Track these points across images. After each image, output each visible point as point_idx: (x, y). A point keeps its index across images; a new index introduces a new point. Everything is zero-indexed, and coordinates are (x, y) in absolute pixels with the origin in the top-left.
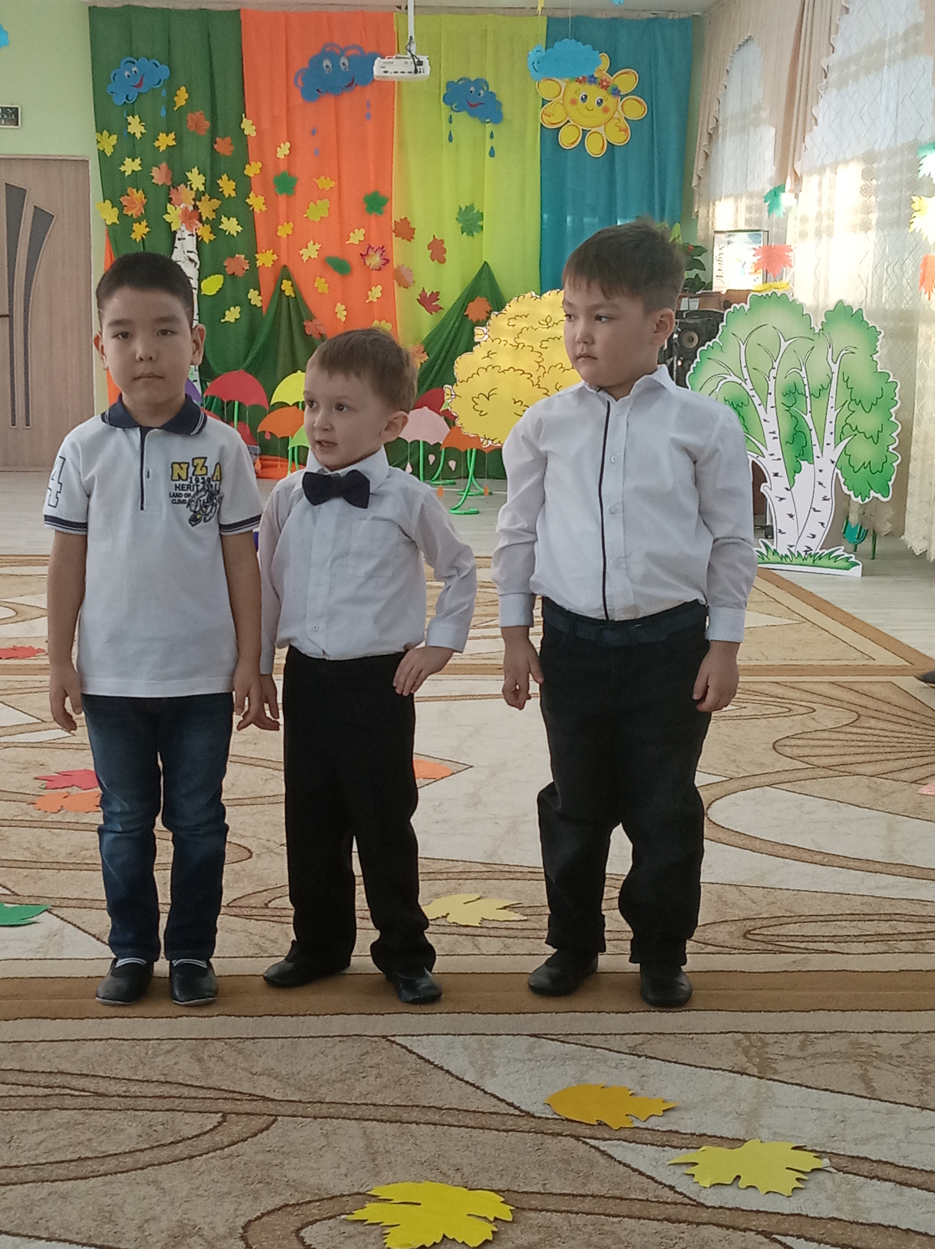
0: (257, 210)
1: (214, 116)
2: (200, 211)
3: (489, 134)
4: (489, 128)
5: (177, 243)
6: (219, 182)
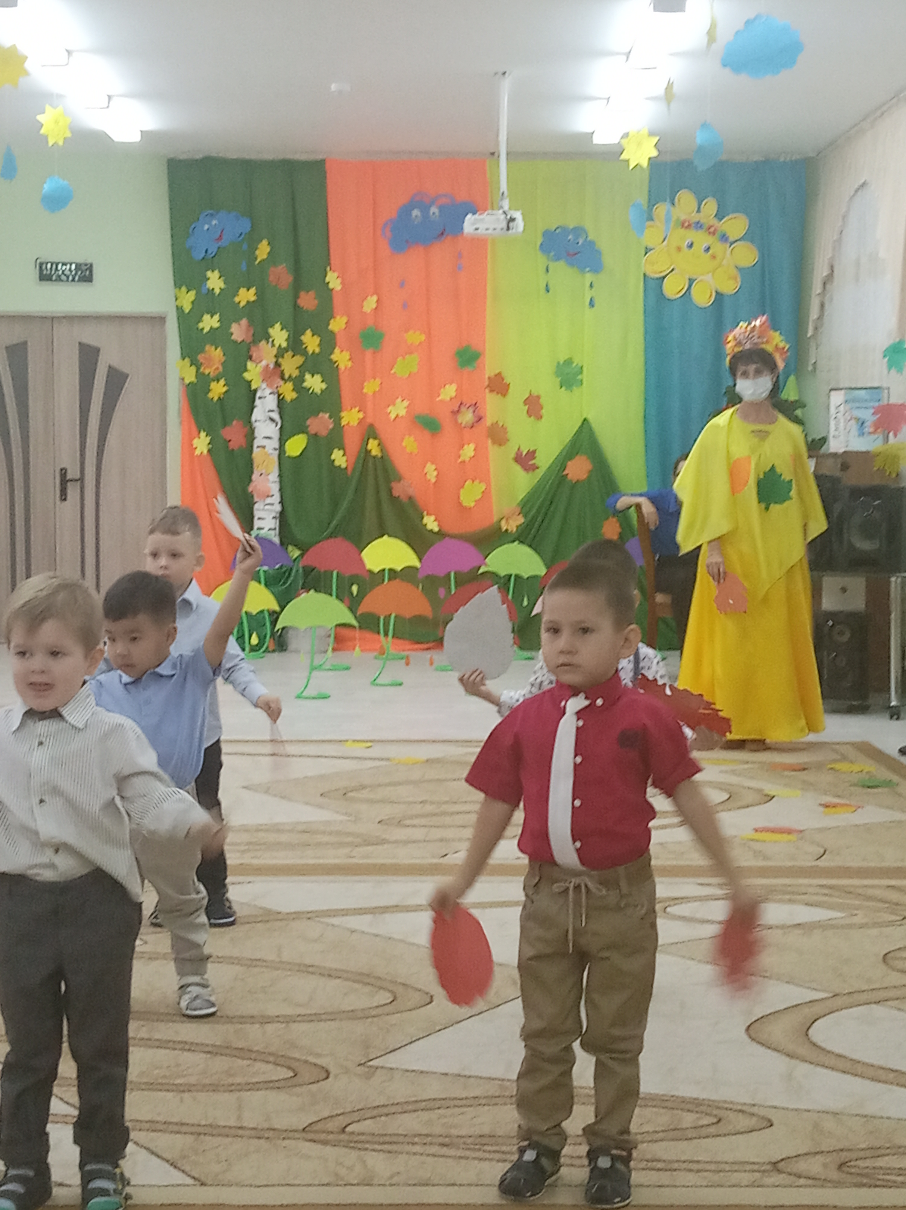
0: (342, 367)
1: (297, 270)
2: (282, 368)
3: (588, 284)
4: (589, 277)
5: (258, 402)
6: (303, 338)
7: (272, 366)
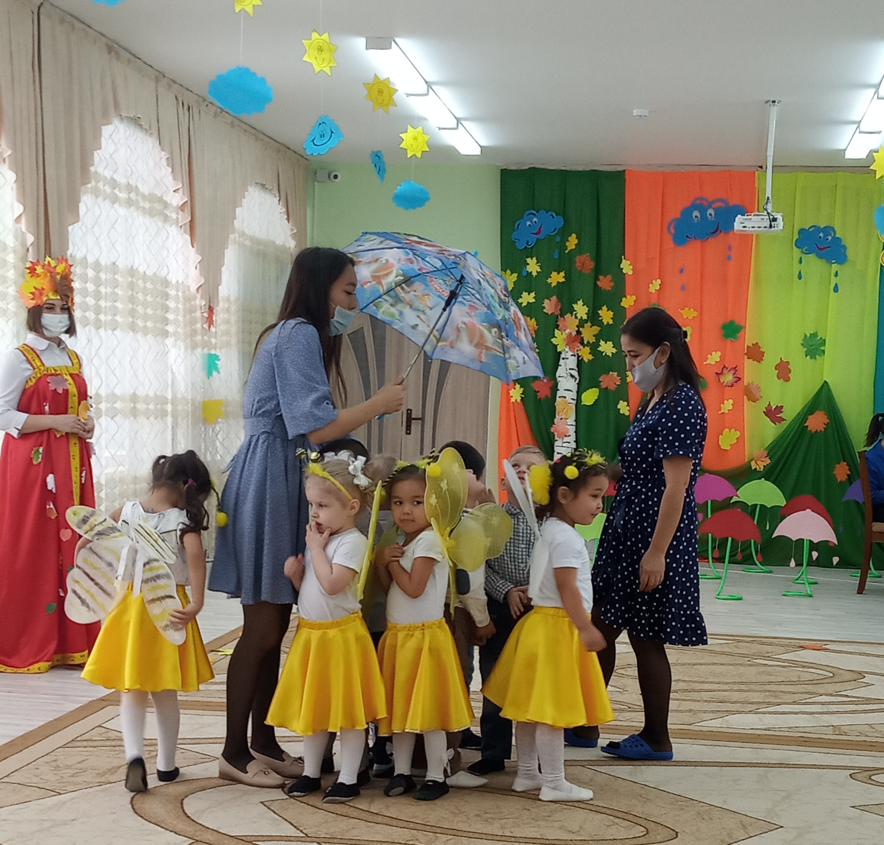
1: (598, 258)
2: (582, 336)
3: (833, 273)
4: (835, 267)
5: (562, 362)
6: (600, 312)
7: (574, 333)
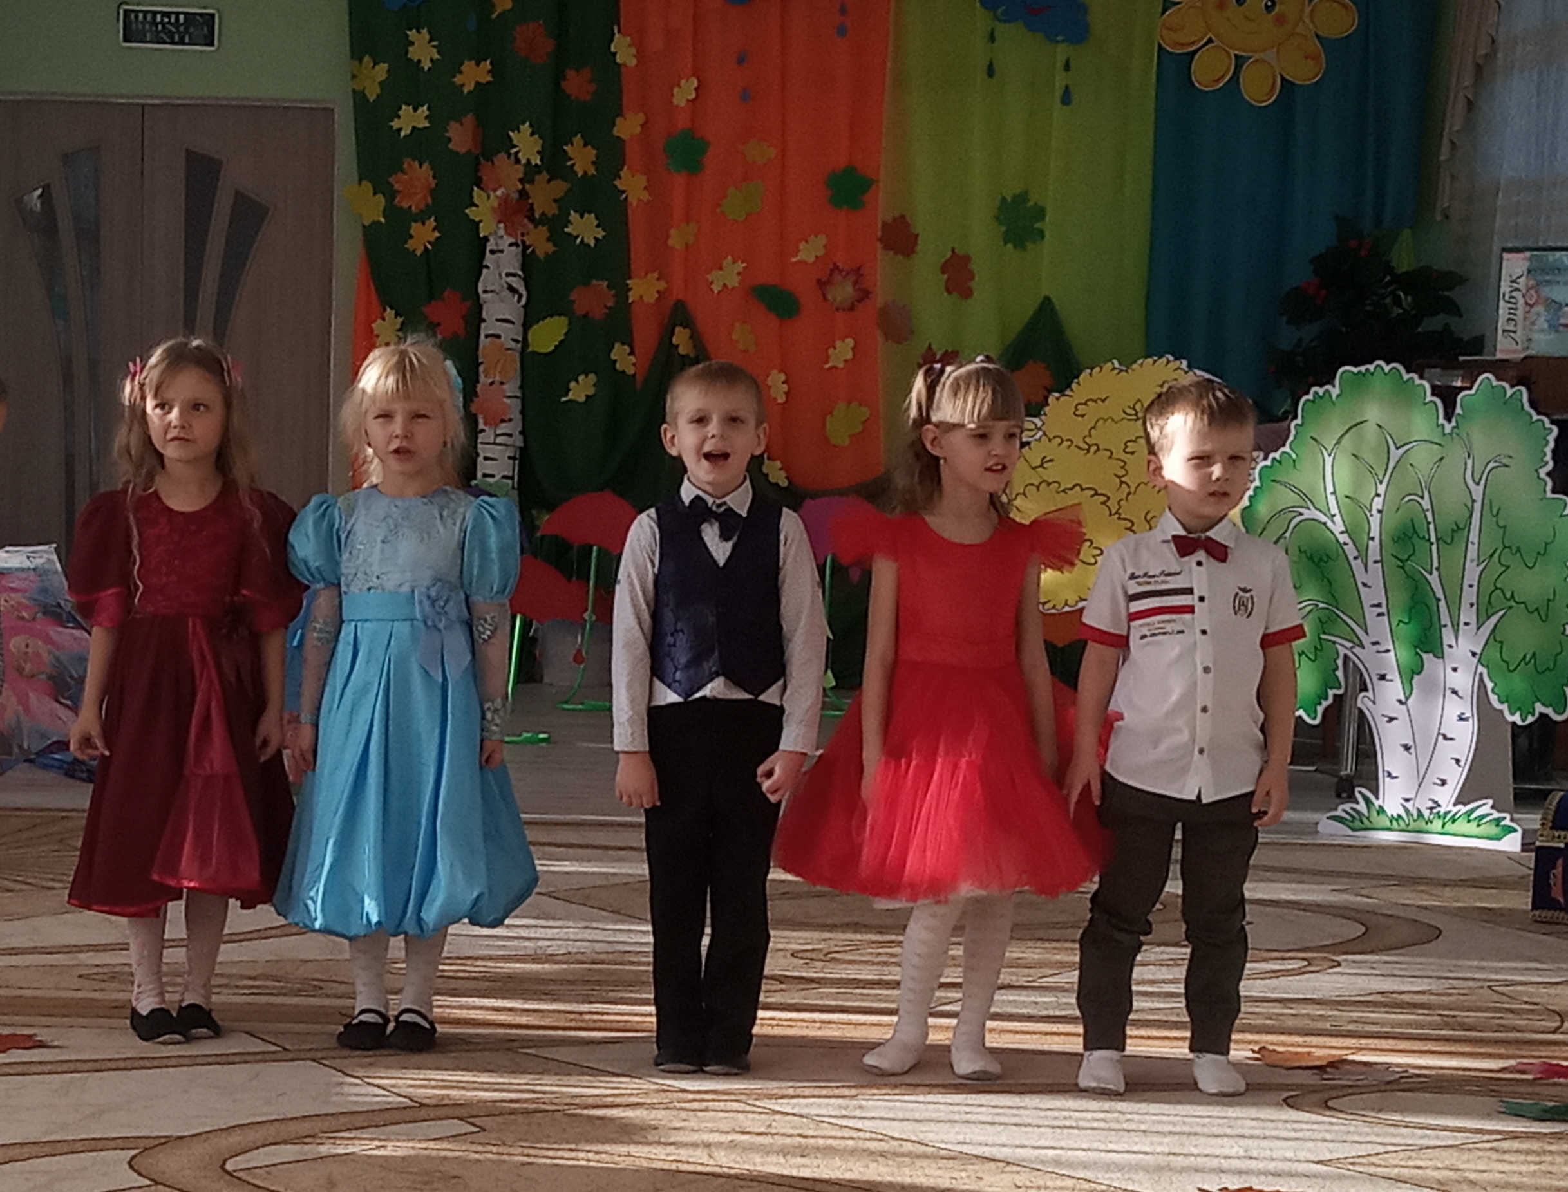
0: (633, 200)
1: (561, 31)
2: (530, 201)
3: (1060, 64)
4: (1062, 51)
5: (489, 259)
6: (567, 148)
7: (515, 196)
